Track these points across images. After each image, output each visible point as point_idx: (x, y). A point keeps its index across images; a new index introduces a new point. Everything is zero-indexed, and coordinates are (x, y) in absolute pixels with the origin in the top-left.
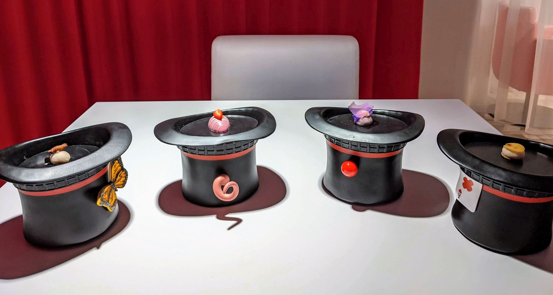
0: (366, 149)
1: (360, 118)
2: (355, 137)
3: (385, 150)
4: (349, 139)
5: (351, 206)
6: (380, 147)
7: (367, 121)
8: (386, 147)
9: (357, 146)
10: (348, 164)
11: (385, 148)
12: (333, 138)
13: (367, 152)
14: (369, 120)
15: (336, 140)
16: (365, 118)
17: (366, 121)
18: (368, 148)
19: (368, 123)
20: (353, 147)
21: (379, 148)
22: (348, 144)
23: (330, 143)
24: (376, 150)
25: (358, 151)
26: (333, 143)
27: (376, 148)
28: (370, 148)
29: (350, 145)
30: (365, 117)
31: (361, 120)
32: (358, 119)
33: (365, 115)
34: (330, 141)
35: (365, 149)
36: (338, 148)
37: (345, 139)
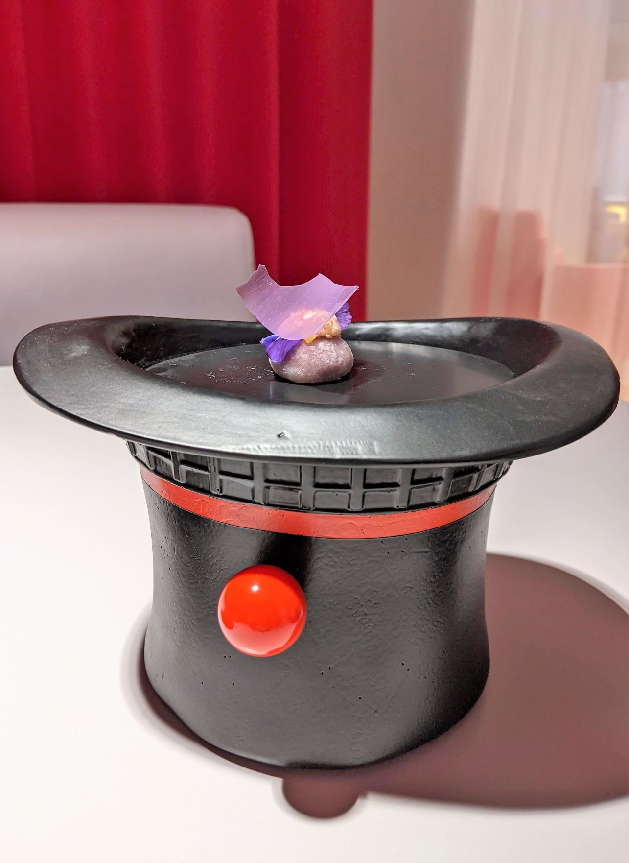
0: (343, 494)
1: (299, 343)
2: (287, 435)
3: (439, 492)
4: (252, 449)
5: (278, 782)
6: (416, 477)
7: (334, 355)
8: (443, 474)
9: (299, 484)
10: (255, 588)
11: (440, 479)
12: (166, 455)
13: (352, 508)
14: (341, 352)
15: (184, 462)
16: (321, 344)
17: (330, 357)
18: (357, 491)
19: (336, 369)
20: (276, 494)
21: (413, 482)
22: (250, 478)
23: (156, 480)
24: (397, 497)
25: (304, 510)
26: (170, 479)
27: (396, 485)
28: (367, 486)
29: (258, 484)
30: (321, 338)
31: (302, 355)
32: (290, 351)
33: (323, 332)
34: (156, 472)
35: (337, 499)
36: (195, 502)
37: (230, 449)
